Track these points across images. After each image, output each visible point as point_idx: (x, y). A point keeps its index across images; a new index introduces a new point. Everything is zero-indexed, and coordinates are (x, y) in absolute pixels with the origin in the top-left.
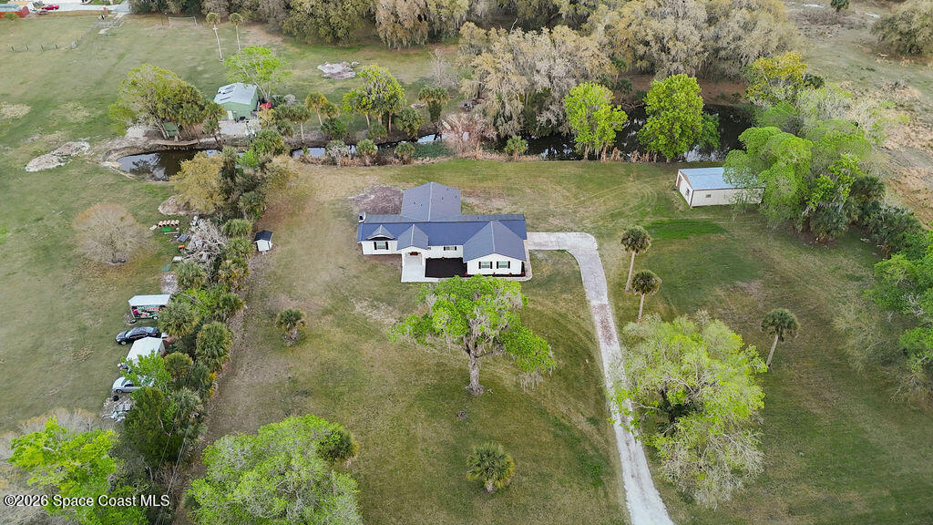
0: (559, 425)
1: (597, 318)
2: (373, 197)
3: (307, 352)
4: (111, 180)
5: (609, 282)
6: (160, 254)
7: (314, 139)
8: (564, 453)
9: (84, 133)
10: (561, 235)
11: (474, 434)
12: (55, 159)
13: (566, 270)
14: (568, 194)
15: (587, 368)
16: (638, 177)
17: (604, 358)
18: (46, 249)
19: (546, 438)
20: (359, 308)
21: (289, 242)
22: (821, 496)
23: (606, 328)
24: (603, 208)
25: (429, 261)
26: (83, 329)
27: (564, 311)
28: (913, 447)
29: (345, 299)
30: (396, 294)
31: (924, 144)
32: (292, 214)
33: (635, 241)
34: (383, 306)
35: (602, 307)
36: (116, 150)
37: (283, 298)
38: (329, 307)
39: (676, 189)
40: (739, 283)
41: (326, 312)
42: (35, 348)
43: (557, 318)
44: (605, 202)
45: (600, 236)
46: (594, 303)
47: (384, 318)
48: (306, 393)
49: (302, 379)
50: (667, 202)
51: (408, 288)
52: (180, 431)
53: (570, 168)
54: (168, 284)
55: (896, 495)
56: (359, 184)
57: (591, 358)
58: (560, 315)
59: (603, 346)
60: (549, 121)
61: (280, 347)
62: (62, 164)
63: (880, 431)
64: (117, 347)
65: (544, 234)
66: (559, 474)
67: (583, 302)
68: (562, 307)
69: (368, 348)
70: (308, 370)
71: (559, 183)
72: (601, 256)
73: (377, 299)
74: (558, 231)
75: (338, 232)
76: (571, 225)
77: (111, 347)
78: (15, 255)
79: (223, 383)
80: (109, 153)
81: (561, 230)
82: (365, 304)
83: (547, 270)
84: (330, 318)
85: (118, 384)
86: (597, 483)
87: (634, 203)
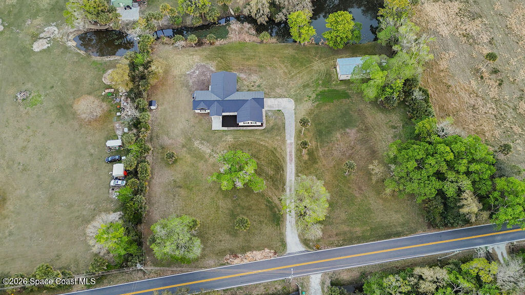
0: (269, 202)
1: (288, 150)
2: (197, 72)
3: (178, 167)
4: (75, 59)
5: (296, 129)
6: (110, 111)
7: (166, 23)
8: (269, 213)
9: (52, 19)
10: (280, 100)
11: (239, 205)
12: (45, 41)
13: (280, 123)
14: (286, 71)
15: (281, 175)
16: (320, 58)
17: (288, 171)
18: (61, 107)
19: (263, 207)
20: (196, 144)
21: (163, 104)
22: (348, 229)
23: (291, 155)
24: (301, 81)
25: (224, 117)
26: (91, 155)
27: (276, 146)
28: (384, 210)
29: (190, 139)
30: (210, 136)
31: (461, 32)
32: (163, 85)
33: (304, 124)
34: (205, 143)
35: (291, 144)
36: (71, 33)
37: (165, 137)
38: (184, 143)
39: (335, 68)
40: (347, 130)
41: (183, 146)
42: (76, 165)
43: (273, 149)
44: (303, 77)
45: (296, 101)
46: (288, 142)
47: (206, 149)
48: (180, 187)
49: (178, 180)
50: (329, 77)
51: (215, 133)
52: (140, 211)
53: (288, 50)
54: (118, 129)
55: (372, 229)
56: (191, 62)
57: (283, 170)
58: (274, 148)
59: (288, 164)
61: (168, 164)
62: (49, 45)
63: (376, 204)
64: (107, 164)
65: (272, 100)
66: (266, 221)
67: (284, 141)
68: (276, 144)
69: (201, 165)
70: (179, 176)
71: (283, 62)
72: (295, 113)
73: (203, 139)
74: (279, 98)
75: (184, 93)
76: (285, 93)
77: (105, 164)
78: (50, 111)
79: (149, 185)
80: (68, 35)
81: (280, 96)
82: (198, 142)
83: (271, 123)
84: (185, 149)
85: (112, 183)
86: (278, 224)
87: (315, 77)
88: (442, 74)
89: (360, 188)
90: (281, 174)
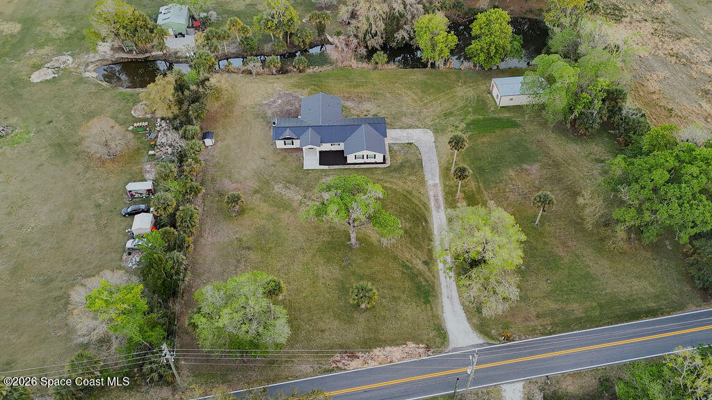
0: (406, 267)
1: (431, 193)
2: (280, 101)
3: (246, 220)
4: (93, 89)
5: (440, 167)
6: (139, 149)
7: (234, 51)
8: (408, 284)
9: (66, 48)
10: (410, 131)
11: (354, 273)
12: (50, 71)
13: (413, 159)
14: (415, 98)
15: (423, 228)
16: (465, 83)
17: (435, 222)
18: (59, 145)
19: (397, 275)
20: (278, 188)
21: (225, 139)
22: (557, 307)
23: (436, 200)
24: (439, 109)
25: (321, 153)
26: (98, 206)
27: (410, 189)
28: (616, 276)
29: (267, 182)
30: (300, 178)
31: (666, 52)
32: (226, 116)
33: (457, 143)
34: (293, 187)
35: (435, 185)
36: (92, 63)
37: (226, 181)
38: (257, 188)
39: (490, 93)
40: (525, 166)
41: (256, 192)
42: (70, 219)
43: (405, 193)
44: (440, 104)
45: (436, 131)
46: (430, 182)
47: (294, 195)
48: (249, 248)
49: (245, 239)
50: (482, 104)
51: (308, 174)
52: (174, 277)
53: (417, 75)
54: (148, 172)
55: (600, 306)
56: (270, 91)
57: (426, 221)
58: (407, 191)
59: (434, 212)
60: (403, 38)
61: (228, 217)
62: (56, 75)
63: (598, 266)
64: (123, 219)
65: (399, 131)
66: (404, 297)
67: (423, 182)
68: (409, 186)
69: (285, 217)
70: (248, 232)
71: (410, 88)
72: (436, 147)
73: (289, 182)
74: (408, 128)
75: (259, 131)
76: (417, 123)
77: (119, 219)
78: (40, 151)
79: (195, 242)
80: (87, 65)
81: (410, 127)
82: (281, 185)
83: (400, 159)
84: (259, 196)
85: (130, 244)
86: (427, 302)
87: (461, 104)
88: (655, 97)
89: (564, 244)
90: (423, 226)
